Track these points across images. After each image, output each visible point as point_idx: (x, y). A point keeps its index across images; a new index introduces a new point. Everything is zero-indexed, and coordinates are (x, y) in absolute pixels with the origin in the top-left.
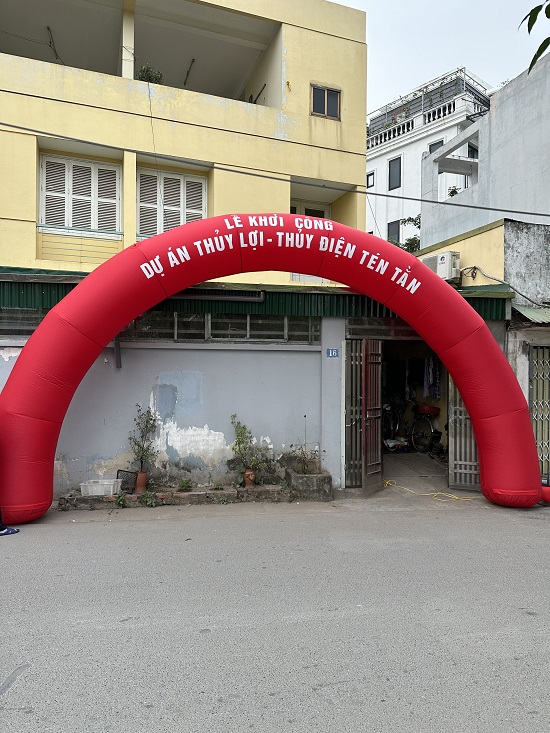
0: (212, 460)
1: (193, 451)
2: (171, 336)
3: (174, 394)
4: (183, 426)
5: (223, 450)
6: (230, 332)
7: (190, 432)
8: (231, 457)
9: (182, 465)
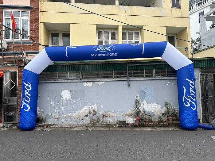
0: (157, 113)
1: (151, 110)
2: (143, 76)
3: (144, 93)
4: (147, 103)
5: (161, 110)
6: (160, 74)
7: (150, 104)
8: (163, 113)
9: (148, 115)
